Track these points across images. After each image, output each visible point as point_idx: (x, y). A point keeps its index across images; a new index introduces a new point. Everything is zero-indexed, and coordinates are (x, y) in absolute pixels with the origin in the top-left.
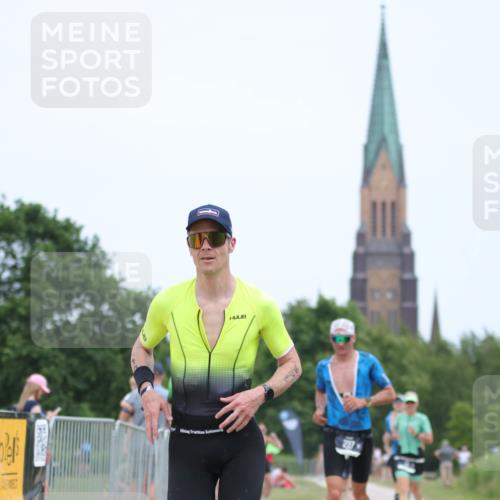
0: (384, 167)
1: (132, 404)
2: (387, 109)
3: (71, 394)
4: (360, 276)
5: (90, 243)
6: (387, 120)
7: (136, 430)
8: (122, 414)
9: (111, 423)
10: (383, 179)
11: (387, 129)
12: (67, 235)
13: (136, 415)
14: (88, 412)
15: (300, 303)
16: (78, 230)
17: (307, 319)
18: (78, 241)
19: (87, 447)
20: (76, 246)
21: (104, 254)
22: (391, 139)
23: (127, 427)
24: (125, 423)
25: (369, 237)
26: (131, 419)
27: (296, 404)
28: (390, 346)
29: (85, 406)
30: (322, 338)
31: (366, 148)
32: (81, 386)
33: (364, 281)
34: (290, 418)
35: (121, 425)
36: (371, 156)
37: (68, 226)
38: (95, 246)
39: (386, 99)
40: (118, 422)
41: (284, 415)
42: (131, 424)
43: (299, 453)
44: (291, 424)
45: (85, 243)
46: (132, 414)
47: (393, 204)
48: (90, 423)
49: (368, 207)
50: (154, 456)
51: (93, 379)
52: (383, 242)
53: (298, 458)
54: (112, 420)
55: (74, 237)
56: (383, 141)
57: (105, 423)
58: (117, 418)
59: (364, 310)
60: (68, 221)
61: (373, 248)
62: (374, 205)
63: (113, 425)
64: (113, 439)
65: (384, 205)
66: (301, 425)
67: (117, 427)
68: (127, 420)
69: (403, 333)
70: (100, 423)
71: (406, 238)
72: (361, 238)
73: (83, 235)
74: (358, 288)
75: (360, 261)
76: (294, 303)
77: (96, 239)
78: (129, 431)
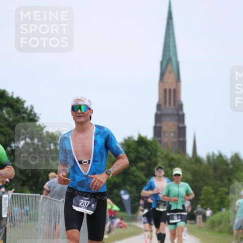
0: (170, 72)
1: (49, 187)
2: (172, 44)
3: (21, 182)
4: (159, 125)
5: (29, 109)
6: (172, 49)
7: (51, 200)
8: (45, 192)
9: (39, 196)
10: (170, 78)
11: (171, 54)
12: (18, 105)
13: (51, 193)
14: (28, 191)
15: (130, 138)
16: (23, 103)
17: (133, 146)
18: (23, 108)
19: (27, 208)
20: (22, 110)
21: (35, 114)
22: (173, 59)
23: (46, 198)
24: (45, 196)
25: (163, 106)
26: (48, 195)
27: (128, 187)
28: (172, 159)
29: (26, 188)
30: (140, 155)
31: (162, 63)
32: (24, 178)
33: (160, 128)
34: (125, 194)
35: (43, 197)
36: (164, 66)
37: (18, 100)
38: (31, 110)
39: (171, 39)
40: (42, 196)
41: (122, 192)
42: (48, 197)
43: (129, 211)
44: (126, 197)
45: (27, 109)
46: (49, 192)
47: (175, 91)
48: (29, 196)
49: (162, 92)
50: (59, 212)
51: (30, 175)
52: (170, 109)
53: (129, 213)
54: (39, 195)
55: (21, 106)
56: (170, 59)
57: (36, 196)
58: (42, 194)
59: (160, 142)
60: (18, 98)
61: (165, 112)
62: (165, 90)
63: (40, 197)
64: (39, 204)
65: (170, 90)
66: (130, 197)
67: (41, 198)
68: (46, 195)
69: (178, 153)
70: (33, 196)
71: (181, 107)
72: (159, 106)
73: (26, 105)
74: (157, 131)
75: (158, 118)
76: (127, 138)
77: (32, 107)
78: (48, 200)
